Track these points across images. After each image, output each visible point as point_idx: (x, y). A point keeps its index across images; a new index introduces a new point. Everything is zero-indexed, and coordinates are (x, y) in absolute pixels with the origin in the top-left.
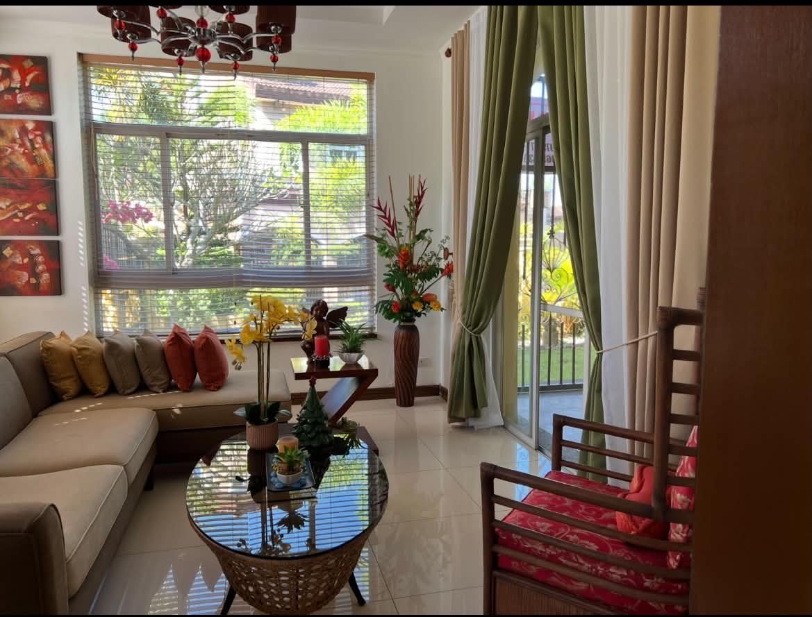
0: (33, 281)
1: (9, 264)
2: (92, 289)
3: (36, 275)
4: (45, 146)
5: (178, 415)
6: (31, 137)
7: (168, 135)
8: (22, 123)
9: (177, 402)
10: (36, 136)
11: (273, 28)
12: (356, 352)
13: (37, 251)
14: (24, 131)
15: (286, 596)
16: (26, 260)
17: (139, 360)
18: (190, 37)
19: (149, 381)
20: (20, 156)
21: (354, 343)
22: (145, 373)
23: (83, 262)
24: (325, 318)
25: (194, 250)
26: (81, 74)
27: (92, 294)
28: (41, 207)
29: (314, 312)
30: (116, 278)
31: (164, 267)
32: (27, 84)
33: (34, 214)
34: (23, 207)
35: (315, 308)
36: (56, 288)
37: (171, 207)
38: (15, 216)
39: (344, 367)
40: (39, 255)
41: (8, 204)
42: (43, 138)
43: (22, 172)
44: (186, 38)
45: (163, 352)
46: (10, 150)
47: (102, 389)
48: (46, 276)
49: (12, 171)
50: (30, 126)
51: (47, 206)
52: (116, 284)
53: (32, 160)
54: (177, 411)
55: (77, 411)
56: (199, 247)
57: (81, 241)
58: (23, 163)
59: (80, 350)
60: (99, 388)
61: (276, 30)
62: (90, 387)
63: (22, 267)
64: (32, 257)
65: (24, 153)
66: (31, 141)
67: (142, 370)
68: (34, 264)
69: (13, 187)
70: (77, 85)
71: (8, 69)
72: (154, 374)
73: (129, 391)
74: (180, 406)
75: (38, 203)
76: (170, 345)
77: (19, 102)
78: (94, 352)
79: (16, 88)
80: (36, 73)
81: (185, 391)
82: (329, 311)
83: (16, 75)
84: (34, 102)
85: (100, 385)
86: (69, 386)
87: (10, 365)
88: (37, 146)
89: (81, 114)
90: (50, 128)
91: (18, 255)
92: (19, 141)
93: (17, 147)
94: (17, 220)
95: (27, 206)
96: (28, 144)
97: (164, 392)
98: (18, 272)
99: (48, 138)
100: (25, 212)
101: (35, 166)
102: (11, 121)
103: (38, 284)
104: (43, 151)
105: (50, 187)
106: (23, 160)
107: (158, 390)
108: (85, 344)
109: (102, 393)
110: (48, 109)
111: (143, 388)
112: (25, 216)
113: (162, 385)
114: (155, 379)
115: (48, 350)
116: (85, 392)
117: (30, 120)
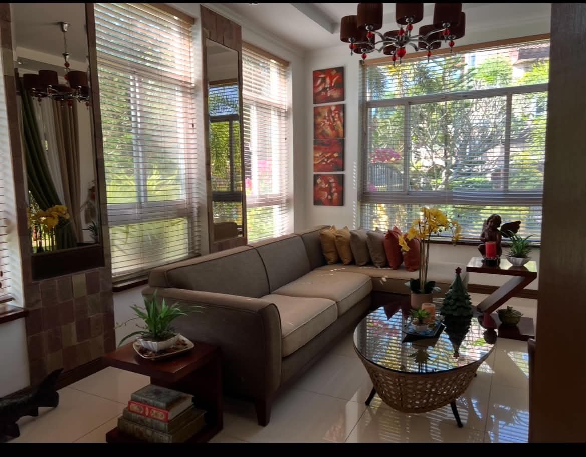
0: (330, 197)
1: (319, 188)
2: (359, 203)
3: (331, 194)
4: (340, 119)
5: (385, 282)
6: (333, 115)
7: (410, 103)
8: (330, 107)
9: (385, 275)
10: (336, 114)
11: (444, 24)
12: (522, 257)
13: (332, 181)
14: (330, 112)
15: (417, 405)
16: (327, 186)
17: (369, 246)
18: (394, 43)
19: (373, 258)
20: (327, 126)
21: (522, 250)
22: (372, 254)
23: (355, 187)
24: (499, 229)
25: (447, 179)
26: (361, 72)
27: (359, 207)
28: (336, 155)
29: (489, 223)
30: (374, 197)
31: (402, 190)
32: (333, 84)
33: (332, 159)
34: (327, 156)
35: (490, 221)
36: (341, 202)
37: (409, 150)
38: (323, 161)
39: (511, 267)
40: (333, 183)
41: (320, 154)
42: (339, 114)
43: (328, 135)
44: (391, 44)
45: (383, 243)
46: (323, 123)
47: (347, 261)
48: (336, 195)
49: (323, 136)
50: (333, 108)
51: (339, 154)
52: (373, 200)
53: (333, 128)
54: (385, 280)
55: (332, 270)
56: (450, 177)
57: (355, 174)
58: (328, 131)
59: (337, 236)
60: (345, 260)
61: (446, 26)
62: (342, 259)
63: (324, 190)
64: (330, 184)
65: (329, 125)
66: (333, 117)
67: (370, 251)
68: (331, 188)
69: (323, 144)
70: (358, 80)
71: (324, 77)
72: (377, 256)
73: (362, 264)
74: (386, 277)
75: (334, 153)
76: (387, 238)
77: (329, 95)
78: (344, 238)
79: (327, 88)
80: (337, 77)
81: (394, 269)
82: (502, 224)
83: (328, 81)
84: (335, 94)
85: (347, 259)
86: (331, 256)
87: (302, 241)
88: (336, 120)
89: (359, 97)
90: (343, 108)
91: (323, 183)
92: (327, 118)
93: (326, 122)
94: (324, 163)
95: (329, 155)
96: (332, 119)
97: (381, 267)
98: (323, 192)
99: (342, 114)
100: (328, 158)
101: (334, 132)
102: (324, 107)
103: (331, 200)
104: (339, 123)
105: (341, 143)
106: (329, 129)
107: (377, 266)
108: (341, 233)
109: (347, 263)
110: (342, 97)
111: (370, 263)
112: (328, 161)
113: (380, 263)
114: (377, 259)
115: (322, 235)
116: (339, 261)
117: (333, 105)
